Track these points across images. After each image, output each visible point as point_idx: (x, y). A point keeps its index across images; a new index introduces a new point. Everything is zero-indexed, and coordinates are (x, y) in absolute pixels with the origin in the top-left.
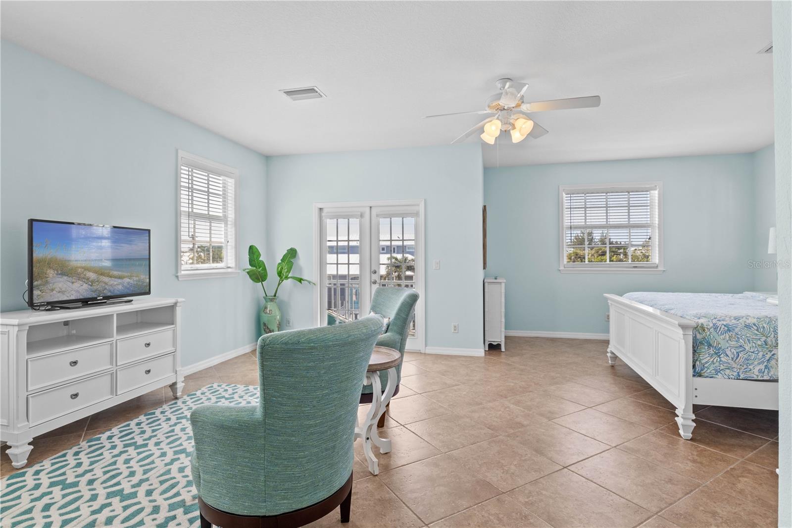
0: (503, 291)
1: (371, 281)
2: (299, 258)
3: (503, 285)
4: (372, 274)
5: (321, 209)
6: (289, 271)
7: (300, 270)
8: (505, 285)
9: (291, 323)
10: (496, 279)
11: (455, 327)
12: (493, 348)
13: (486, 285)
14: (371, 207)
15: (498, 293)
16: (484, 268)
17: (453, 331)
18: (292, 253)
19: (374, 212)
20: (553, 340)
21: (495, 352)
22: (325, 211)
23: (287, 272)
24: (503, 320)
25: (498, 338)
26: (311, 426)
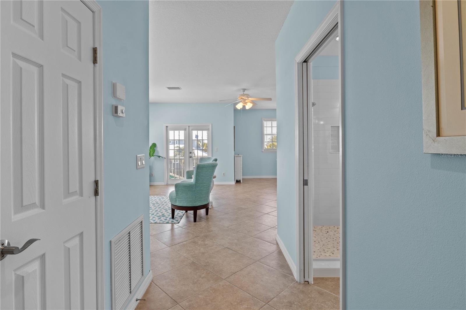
0: (241, 159)
1: (189, 157)
2: (157, 147)
3: (241, 157)
4: (190, 154)
5: (167, 126)
6: (154, 153)
7: (158, 152)
8: (242, 158)
9: (153, 175)
10: (238, 155)
11: (224, 174)
12: (238, 182)
13: (235, 157)
14: (189, 126)
15: (240, 160)
16: (234, 151)
17: (223, 175)
18: (154, 145)
19: (190, 128)
20: (260, 179)
21: (238, 183)
22: (169, 127)
23: (153, 153)
24: (242, 171)
25: (240, 178)
26: (205, 186)
